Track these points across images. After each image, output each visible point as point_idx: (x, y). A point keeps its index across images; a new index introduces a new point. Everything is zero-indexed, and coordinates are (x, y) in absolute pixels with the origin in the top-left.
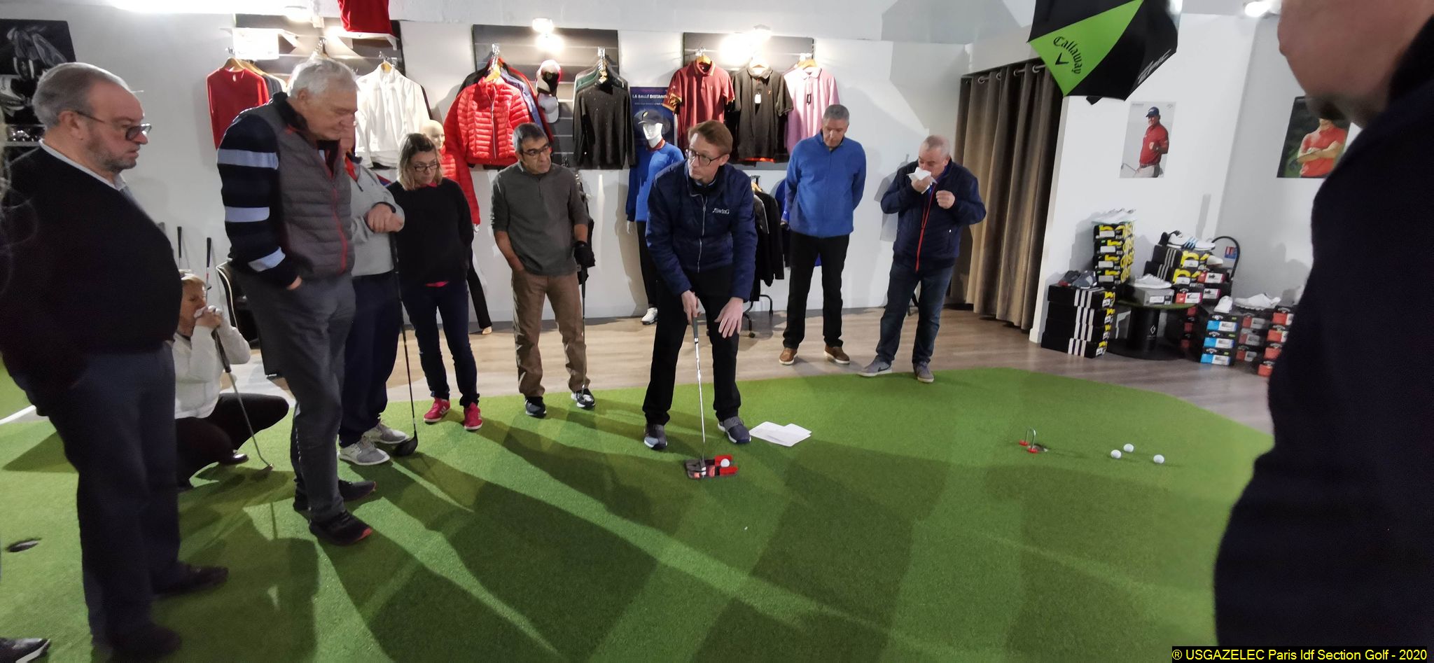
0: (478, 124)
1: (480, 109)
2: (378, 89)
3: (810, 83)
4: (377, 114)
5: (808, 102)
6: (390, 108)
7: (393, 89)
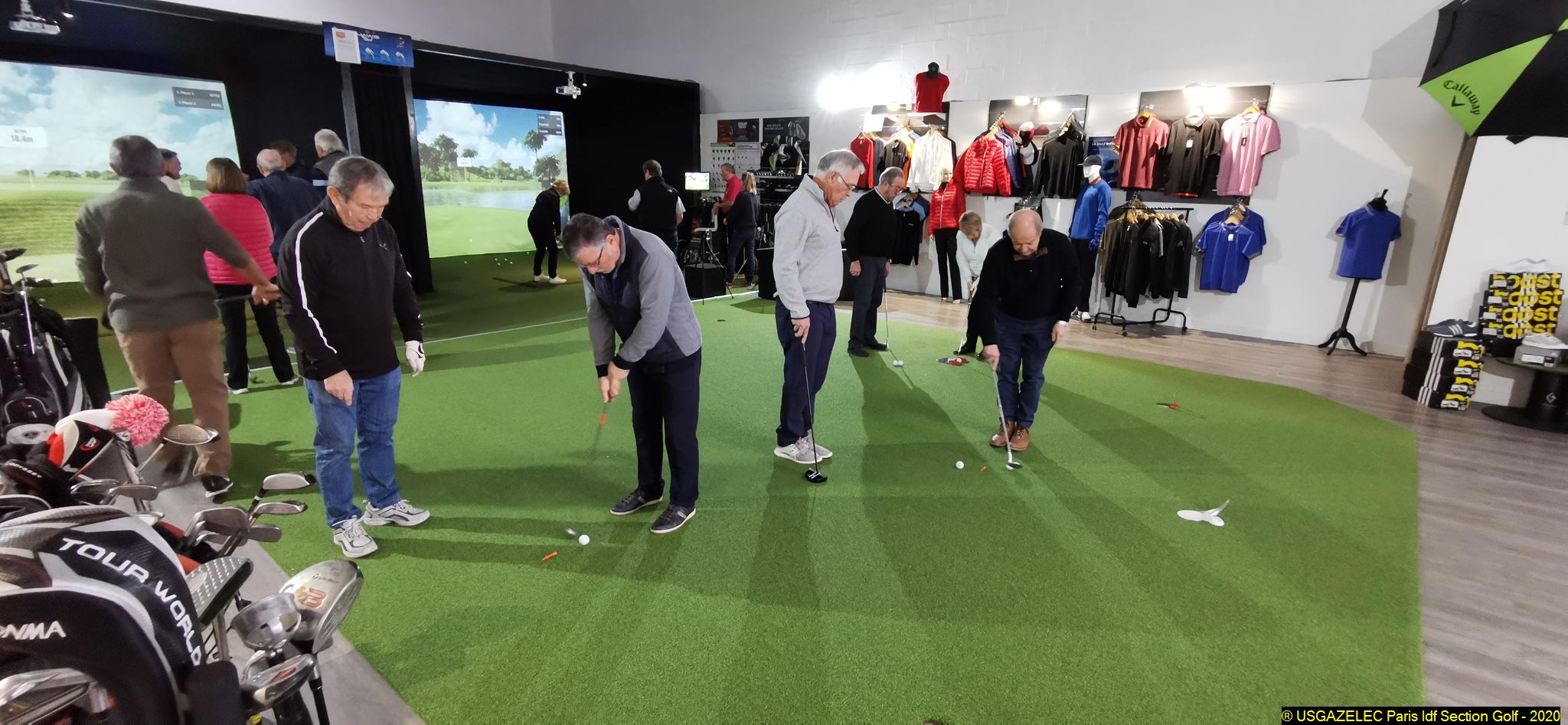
0: (973, 166)
1: (976, 157)
2: (925, 145)
3: (1247, 127)
4: (922, 160)
5: (1242, 144)
6: (929, 157)
7: (933, 145)
